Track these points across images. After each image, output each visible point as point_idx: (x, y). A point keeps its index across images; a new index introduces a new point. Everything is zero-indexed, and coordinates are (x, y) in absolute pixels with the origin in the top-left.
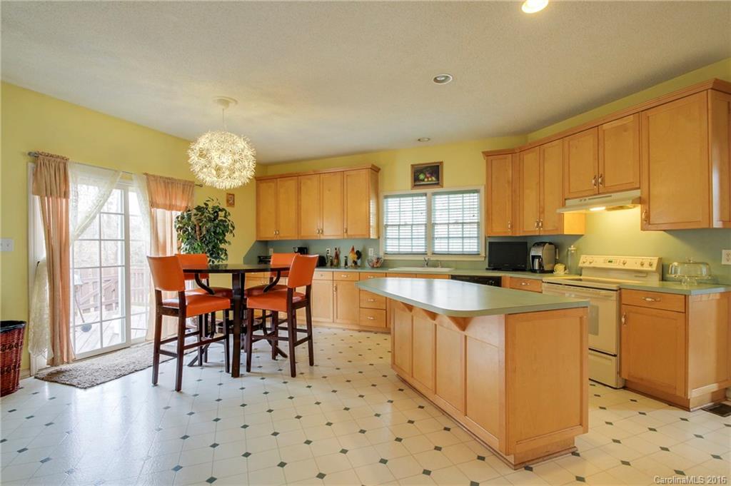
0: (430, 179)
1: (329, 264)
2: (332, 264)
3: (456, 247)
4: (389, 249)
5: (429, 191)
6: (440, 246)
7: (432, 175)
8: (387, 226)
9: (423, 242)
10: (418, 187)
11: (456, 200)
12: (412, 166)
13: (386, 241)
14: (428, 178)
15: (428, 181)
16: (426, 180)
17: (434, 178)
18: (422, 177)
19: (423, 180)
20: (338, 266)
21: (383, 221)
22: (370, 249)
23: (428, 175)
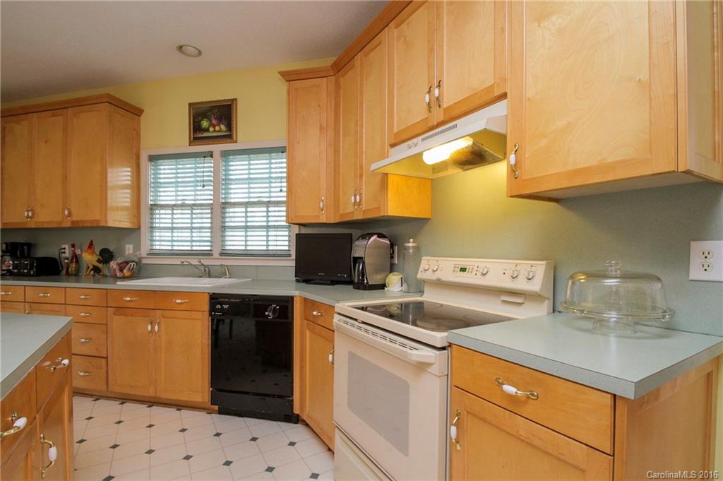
0: (217, 128)
1: (64, 272)
2: (67, 273)
3: (257, 242)
4: (158, 246)
5: (217, 148)
6: (235, 242)
7: (220, 120)
8: (154, 207)
9: (207, 235)
10: (200, 142)
11: (260, 165)
12: (190, 105)
13: (152, 232)
14: (214, 126)
15: (215, 131)
16: (211, 129)
17: (223, 127)
18: (205, 124)
19: (207, 130)
20: (76, 275)
21: (146, 200)
22: (127, 246)
23: (214, 122)
